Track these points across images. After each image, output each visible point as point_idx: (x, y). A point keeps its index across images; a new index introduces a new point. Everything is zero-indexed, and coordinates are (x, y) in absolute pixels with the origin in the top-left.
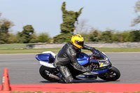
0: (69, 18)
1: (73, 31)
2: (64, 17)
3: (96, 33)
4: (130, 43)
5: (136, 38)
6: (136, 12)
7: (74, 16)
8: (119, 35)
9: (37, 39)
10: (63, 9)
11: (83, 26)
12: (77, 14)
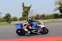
0: (26, 10)
1: (28, 15)
2: (24, 9)
3: (38, 16)
4: (53, 19)
5: (56, 17)
6: (55, 5)
7: (28, 9)
8: (48, 16)
9: (12, 20)
10: (23, 6)
11: (32, 13)
12: (29, 8)
